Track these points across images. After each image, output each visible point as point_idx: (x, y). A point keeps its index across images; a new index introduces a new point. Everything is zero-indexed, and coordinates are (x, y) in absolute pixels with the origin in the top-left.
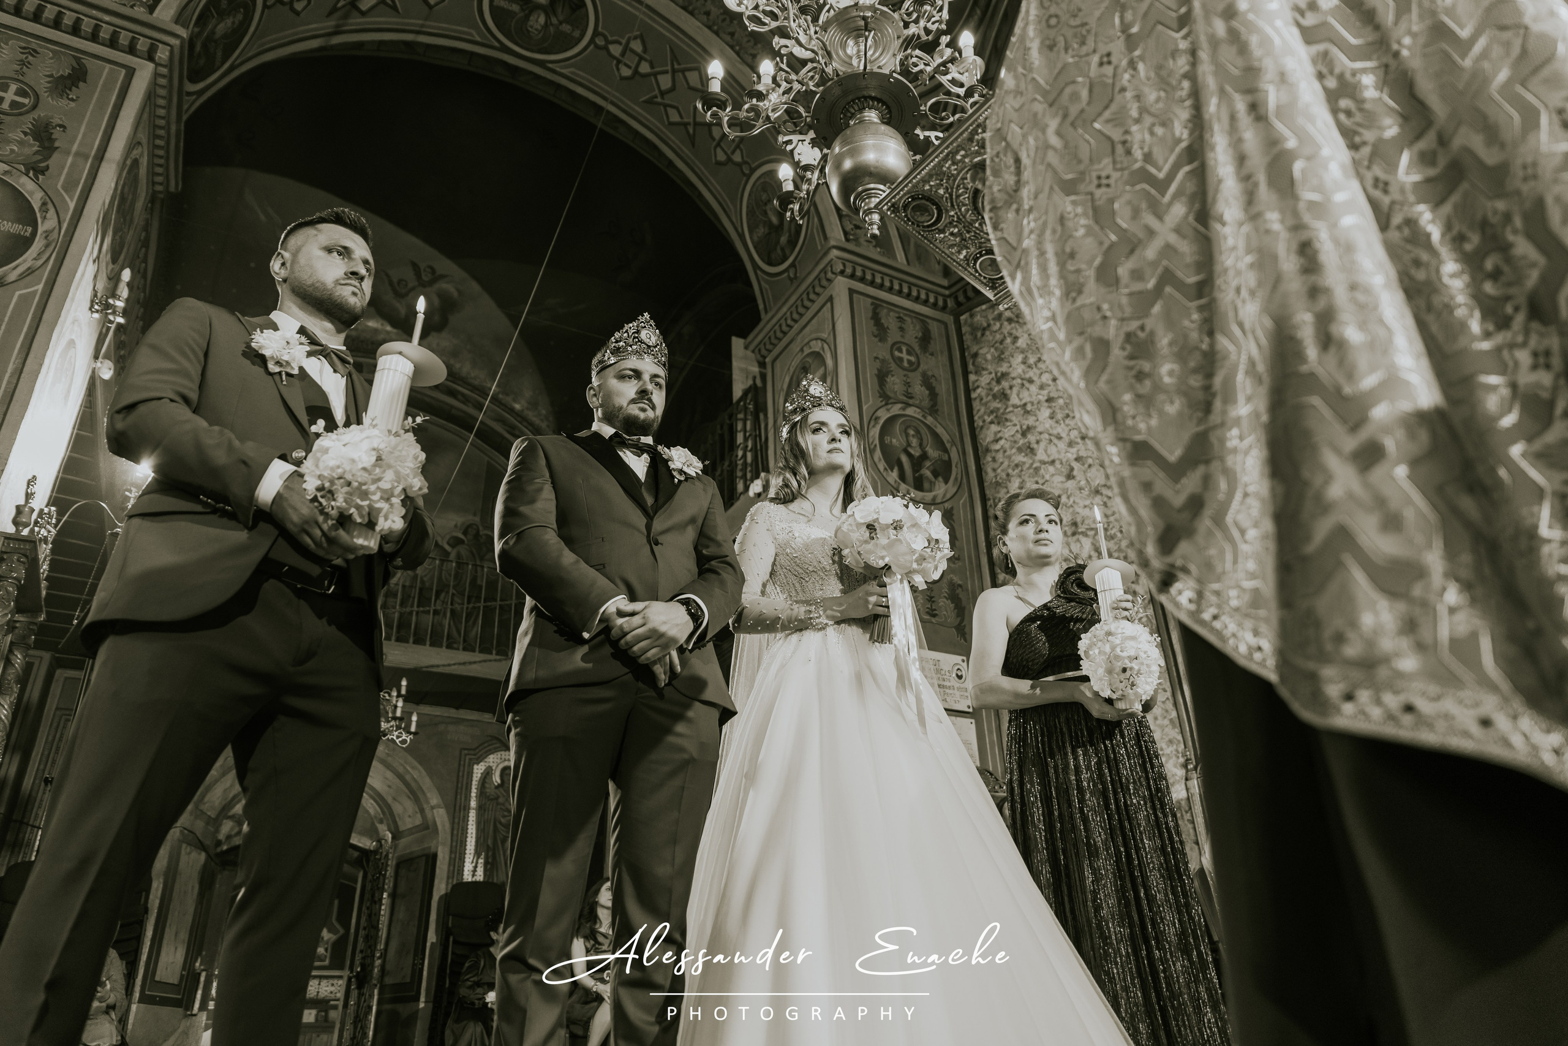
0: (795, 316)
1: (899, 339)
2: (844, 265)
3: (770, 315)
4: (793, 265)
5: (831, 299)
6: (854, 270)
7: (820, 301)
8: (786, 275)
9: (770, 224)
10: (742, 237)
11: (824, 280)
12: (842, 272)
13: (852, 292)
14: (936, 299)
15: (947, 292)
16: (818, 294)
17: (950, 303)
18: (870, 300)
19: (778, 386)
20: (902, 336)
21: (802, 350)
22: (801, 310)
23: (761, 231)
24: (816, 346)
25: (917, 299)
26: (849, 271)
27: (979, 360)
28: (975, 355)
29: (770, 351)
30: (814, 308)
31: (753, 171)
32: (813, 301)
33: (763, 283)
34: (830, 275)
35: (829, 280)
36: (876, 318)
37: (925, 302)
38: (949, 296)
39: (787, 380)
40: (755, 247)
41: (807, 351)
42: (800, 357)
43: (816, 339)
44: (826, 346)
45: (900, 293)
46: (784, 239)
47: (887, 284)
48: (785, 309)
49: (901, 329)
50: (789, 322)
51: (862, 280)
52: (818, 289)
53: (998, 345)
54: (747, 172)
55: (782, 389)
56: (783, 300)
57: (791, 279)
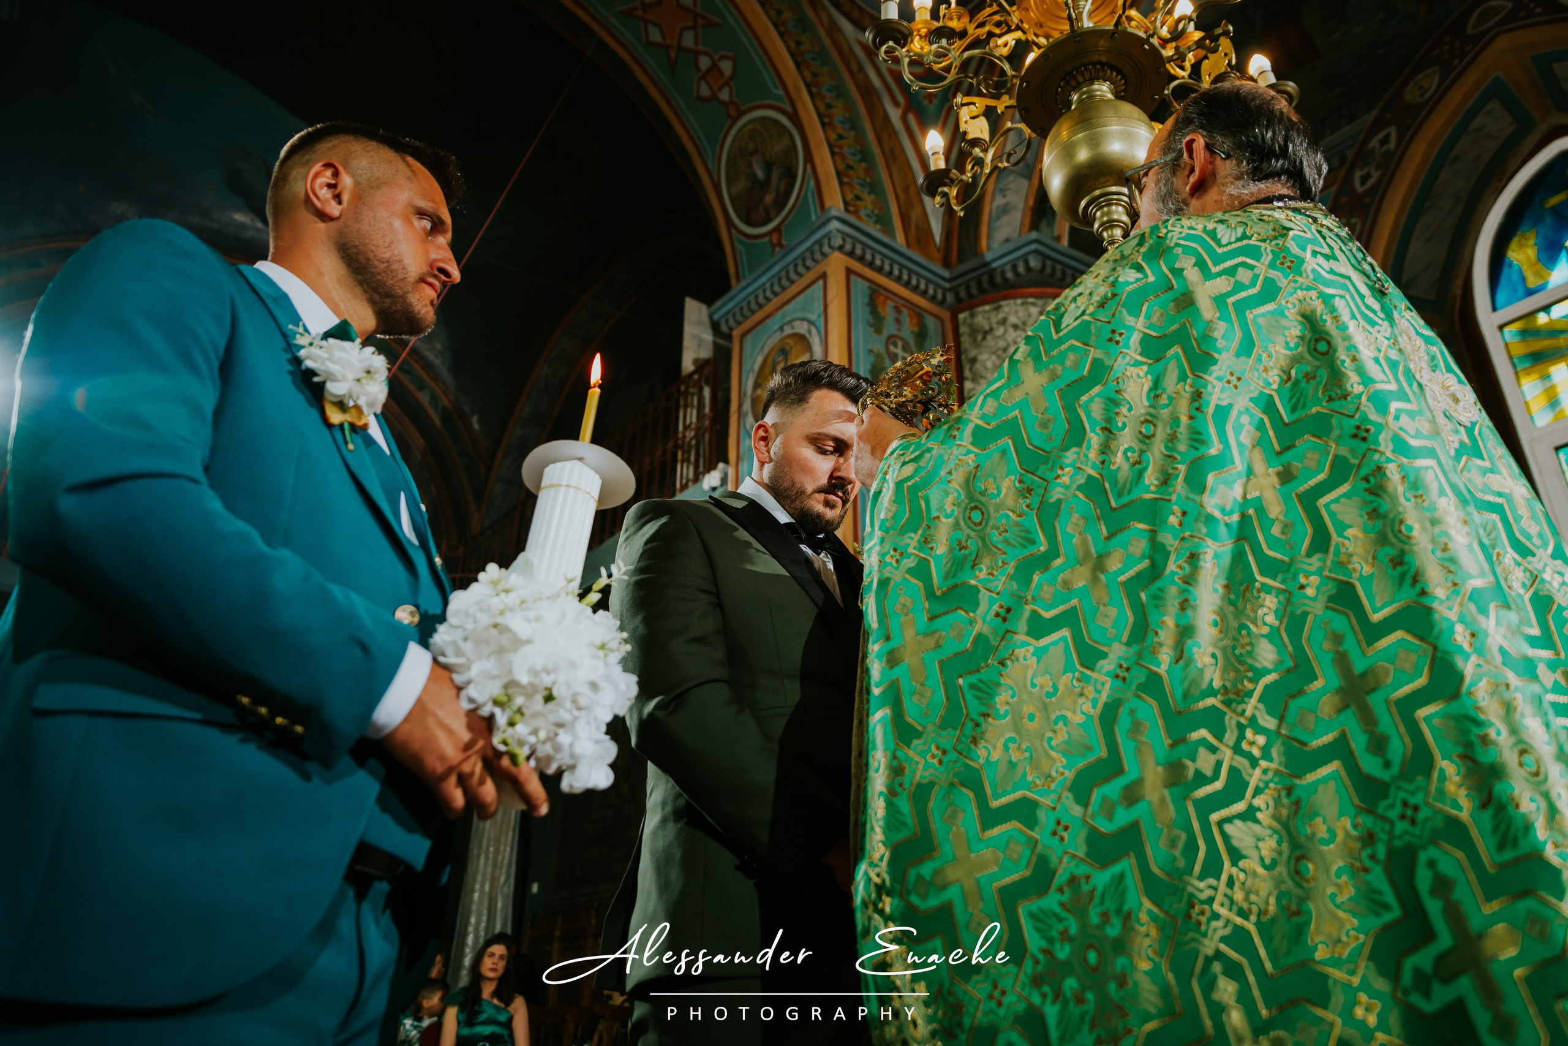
0: (777, 288)
1: (895, 332)
2: (844, 240)
3: (744, 283)
4: (777, 229)
5: (824, 276)
6: (854, 247)
7: (809, 276)
8: (767, 239)
9: (753, 178)
10: (717, 187)
11: (817, 253)
12: (841, 248)
13: (849, 272)
14: (935, 291)
15: (947, 285)
16: (808, 268)
17: (950, 298)
18: (866, 284)
19: (747, 365)
20: (899, 330)
21: (781, 329)
22: (784, 282)
23: (742, 184)
24: (801, 328)
25: (916, 289)
26: (848, 247)
27: (978, 366)
28: (973, 361)
29: (739, 323)
30: (801, 283)
31: (741, 114)
32: (800, 275)
33: (737, 244)
34: (826, 249)
35: (824, 255)
36: (873, 304)
37: (924, 294)
38: (949, 290)
39: (759, 360)
40: (732, 202)
41: (788, 331)
42: (778, 336)
43: (802, 319)
44: (813, 330)
45: (899, 279)
46: (769, 198)
47: (887, 267)
48: (764, 279)
49: (898, 321)
50: (768, 294)
51: (861, 259)
52: (809, 263)
53: (1000, 352)
54: (733, 114)
55: (752, 369)
56: (764, 267)
57: (773, 246)
